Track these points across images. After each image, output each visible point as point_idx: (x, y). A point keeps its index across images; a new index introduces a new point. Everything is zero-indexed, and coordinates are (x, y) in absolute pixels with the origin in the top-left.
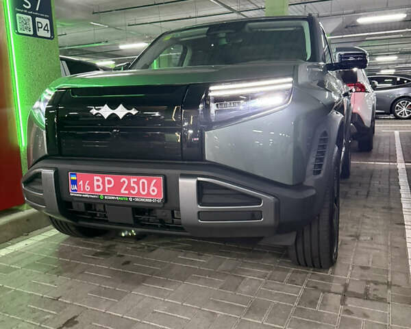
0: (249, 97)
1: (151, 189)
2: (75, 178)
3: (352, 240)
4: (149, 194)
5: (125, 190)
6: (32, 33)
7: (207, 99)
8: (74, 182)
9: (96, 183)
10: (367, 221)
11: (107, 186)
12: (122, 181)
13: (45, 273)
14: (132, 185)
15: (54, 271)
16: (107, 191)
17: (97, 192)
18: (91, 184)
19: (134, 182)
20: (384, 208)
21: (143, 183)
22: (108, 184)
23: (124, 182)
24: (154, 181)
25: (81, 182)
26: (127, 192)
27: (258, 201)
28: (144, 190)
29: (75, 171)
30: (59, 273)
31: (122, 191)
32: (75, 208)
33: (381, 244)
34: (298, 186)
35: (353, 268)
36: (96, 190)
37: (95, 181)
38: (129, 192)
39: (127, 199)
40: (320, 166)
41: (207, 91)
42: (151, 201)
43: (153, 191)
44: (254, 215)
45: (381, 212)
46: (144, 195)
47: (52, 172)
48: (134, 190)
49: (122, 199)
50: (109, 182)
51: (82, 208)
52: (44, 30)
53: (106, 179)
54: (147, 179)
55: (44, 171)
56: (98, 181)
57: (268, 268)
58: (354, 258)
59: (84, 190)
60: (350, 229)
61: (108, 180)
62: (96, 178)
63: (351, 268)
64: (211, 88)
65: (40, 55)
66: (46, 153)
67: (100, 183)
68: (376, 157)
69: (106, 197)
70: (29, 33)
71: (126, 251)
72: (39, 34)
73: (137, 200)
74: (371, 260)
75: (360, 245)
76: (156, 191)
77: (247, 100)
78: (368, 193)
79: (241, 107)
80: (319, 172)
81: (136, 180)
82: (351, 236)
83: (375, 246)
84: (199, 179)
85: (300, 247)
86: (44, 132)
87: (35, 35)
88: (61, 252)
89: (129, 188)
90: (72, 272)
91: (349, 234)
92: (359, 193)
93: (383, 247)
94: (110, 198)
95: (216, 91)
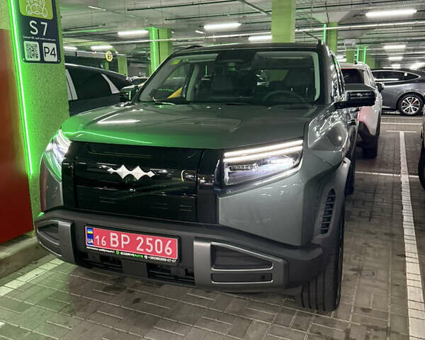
0: (261, 162)
1: (166, 250)
2: (91, 232)
3: (355, 274)
4: (163, 253)
5: (140, 248)
6: (39, 59)
7: (222, 165)
8: (91, 236)
9: (112, 239)
10: (369, 250)
11: (123, 243)
12: (137, 239)
13: (59, 311)
14: (148, 243)
15: (67, 309)
16: (123, 247)
17: (113, 247)
18: (108, 240)
19: (150, 241)
20: (386, 234)
21: (159, 243)
22: (124, 241)
23: (140, 240)
24: (170, 242)
25: (97, 237)
26: (142, 250)
27: (269, 264)
28: (159, 250)
29: (91, 225)
30: (72, 312)
31: (138, 249)
32: (91, 259)
33: (382, 281)
34: (307, 245)
35: (355, 309)
36: (112, 245)
37: (111, 237)
38: (145, 250)
39: (142, 256)
40: (328, 225)
41: (222, 157)
42: (165, 260)
43: (168, 251)
44: (264, 277)
45: (383, 240)
46: (159, 254)
47: (68, 225)
48: (149, 249)
49: (138, 256)
50: (125, 239)
51: (98, 259)
52: (51, 54)
53: (123, 236)
54: (162, 240)
55: (61, 223)
56: (114, 237)
57: (274, 309)
58: (356, 298)
59: (100, 245)
60: (353, 261)
61: (124, 238)
62: (112, 234)
63: (352, 310)
64: (226, 154)
65: (47, 81)
66: (62, 203)
67: (116, 239)
68: (380, 167)
69: (121, 253)
70: (36, 59)
71: (135, 286)
72: (46, 59)
73: (152, 258)
74: (372, 300)
75: (363, 281)
76: (171, 251)
77: (260, 165)
78: (371, 214)
79: (254, 170)
80: (326, 231)
81: (151, 239)
82: (353, 270)
83: (377, 283)
84: (214, 243)
85: (305, 295)
86: (61, 183)
87: (42, 61)
88: (72, 286)
89: (144, 246)
90: (85, 311)
91: (351, 267)
92: (362, 214)
93: (384, 285)
94: (126, 254)
95: (231, 157)
